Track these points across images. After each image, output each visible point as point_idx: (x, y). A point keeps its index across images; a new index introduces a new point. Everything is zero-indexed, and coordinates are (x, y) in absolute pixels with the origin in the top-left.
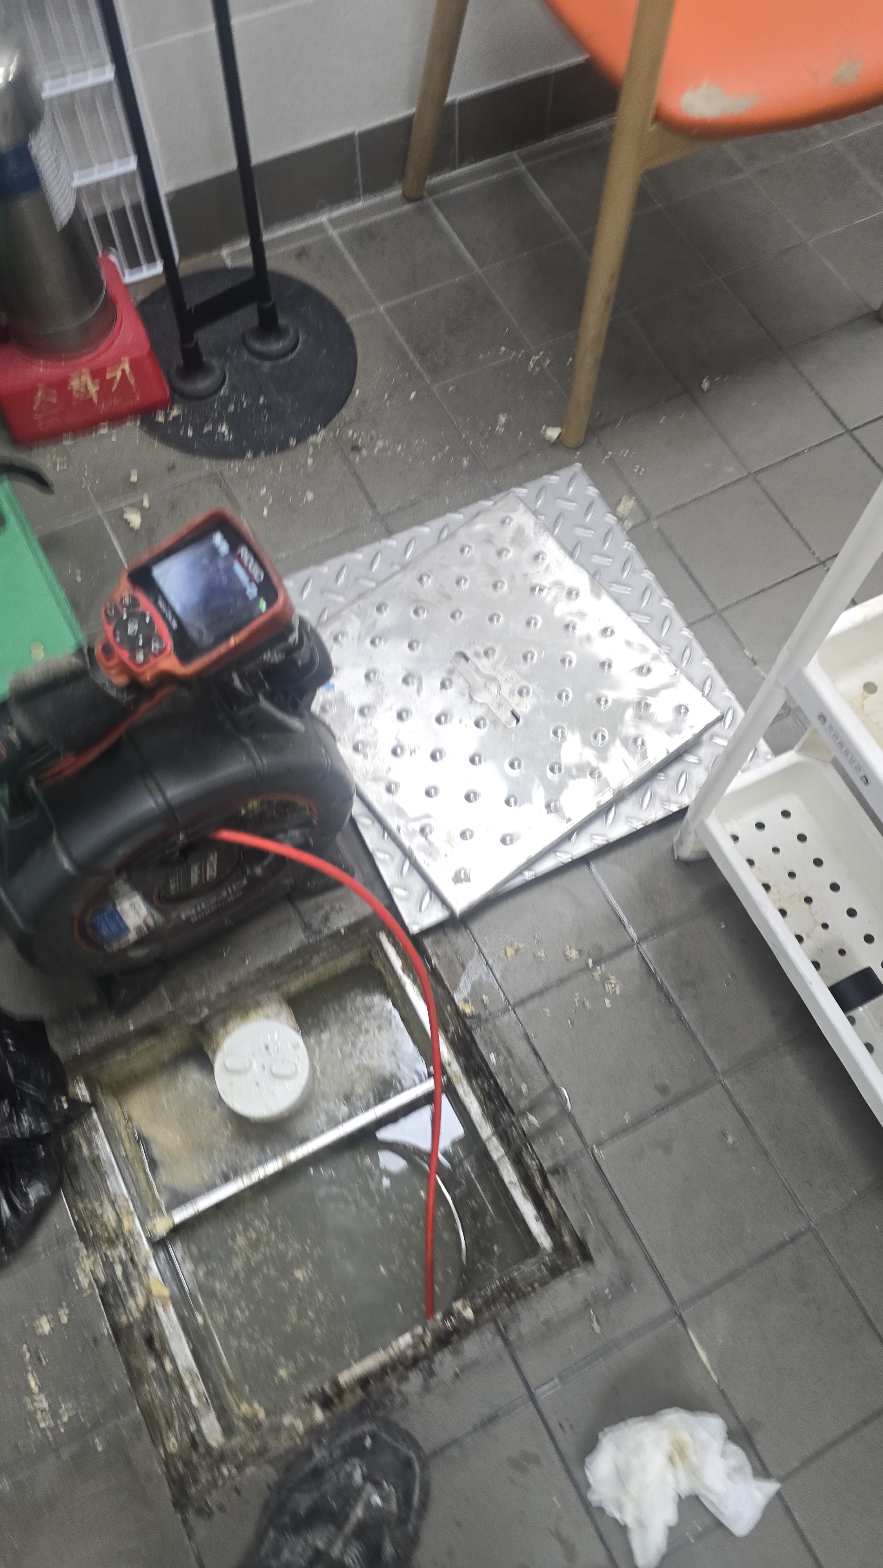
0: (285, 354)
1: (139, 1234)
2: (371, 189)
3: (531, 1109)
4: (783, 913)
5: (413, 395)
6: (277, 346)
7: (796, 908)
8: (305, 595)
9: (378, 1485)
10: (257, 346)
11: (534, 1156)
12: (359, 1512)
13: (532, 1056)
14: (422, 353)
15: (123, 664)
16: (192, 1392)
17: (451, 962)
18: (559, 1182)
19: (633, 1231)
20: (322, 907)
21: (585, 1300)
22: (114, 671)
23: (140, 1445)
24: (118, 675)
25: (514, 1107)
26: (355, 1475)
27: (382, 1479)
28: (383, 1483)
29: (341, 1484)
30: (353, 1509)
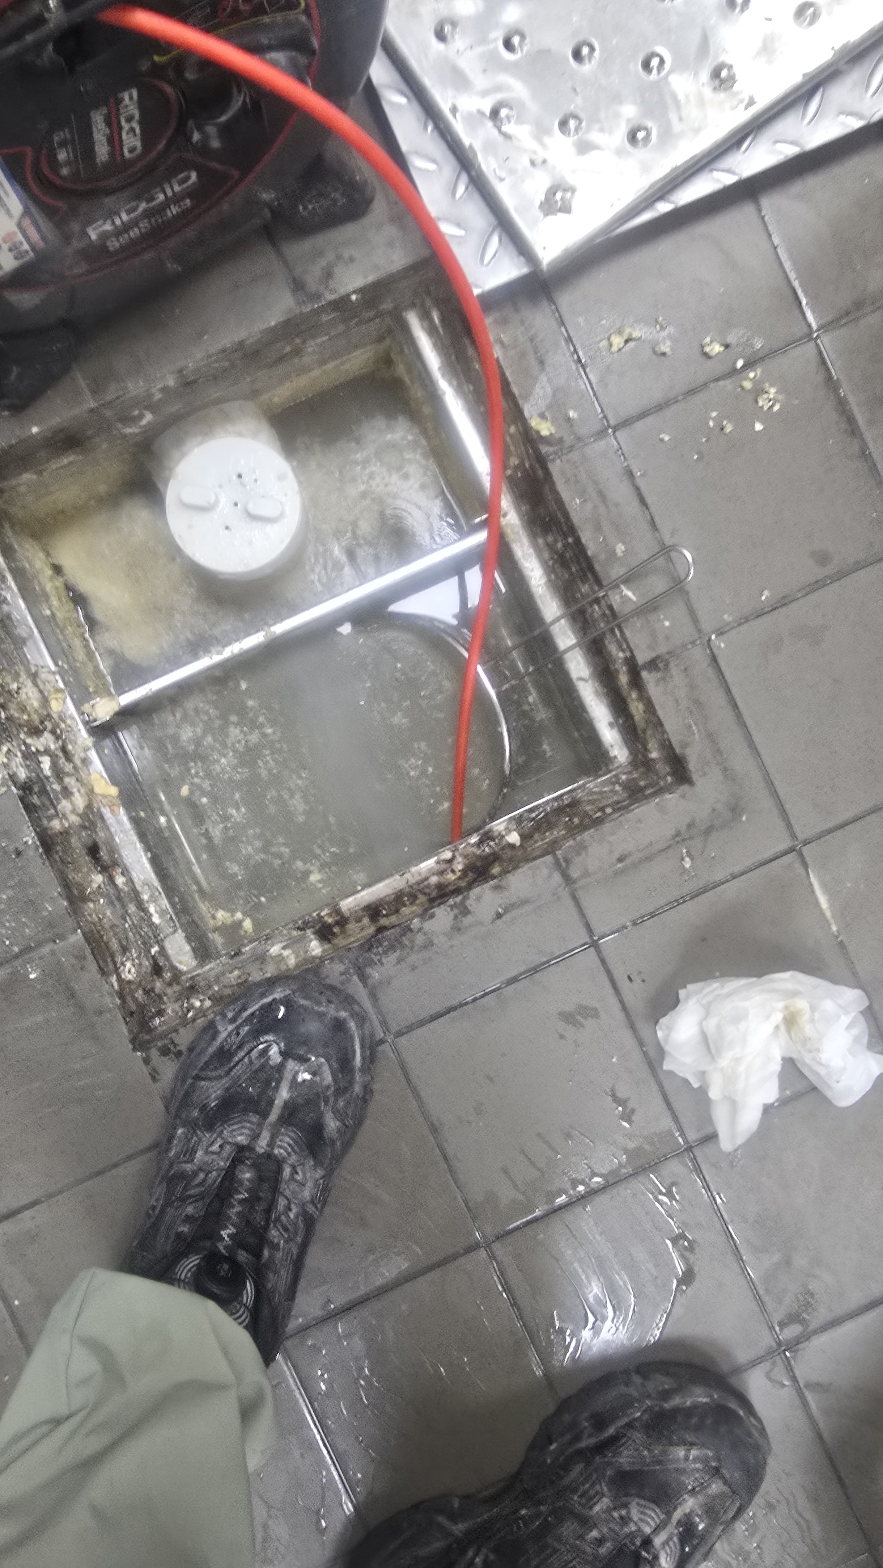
1: (73, 718)
3: (627, 580)
9: (303, 1060)
11: (624, 643)
12: (284, 1094)
13: (636, 503)
16: (152, 909)
17: (523, 355)
18: (657, 682)
19: (751, 746)
20: (322, 254)
21: (677, 834)
23: (85, 974)
25: (602, 576)
26: (271, 1053)
27: (307, 1053)
28: (309, 1056)
29: (257, 1064)
30: (277, 1088)
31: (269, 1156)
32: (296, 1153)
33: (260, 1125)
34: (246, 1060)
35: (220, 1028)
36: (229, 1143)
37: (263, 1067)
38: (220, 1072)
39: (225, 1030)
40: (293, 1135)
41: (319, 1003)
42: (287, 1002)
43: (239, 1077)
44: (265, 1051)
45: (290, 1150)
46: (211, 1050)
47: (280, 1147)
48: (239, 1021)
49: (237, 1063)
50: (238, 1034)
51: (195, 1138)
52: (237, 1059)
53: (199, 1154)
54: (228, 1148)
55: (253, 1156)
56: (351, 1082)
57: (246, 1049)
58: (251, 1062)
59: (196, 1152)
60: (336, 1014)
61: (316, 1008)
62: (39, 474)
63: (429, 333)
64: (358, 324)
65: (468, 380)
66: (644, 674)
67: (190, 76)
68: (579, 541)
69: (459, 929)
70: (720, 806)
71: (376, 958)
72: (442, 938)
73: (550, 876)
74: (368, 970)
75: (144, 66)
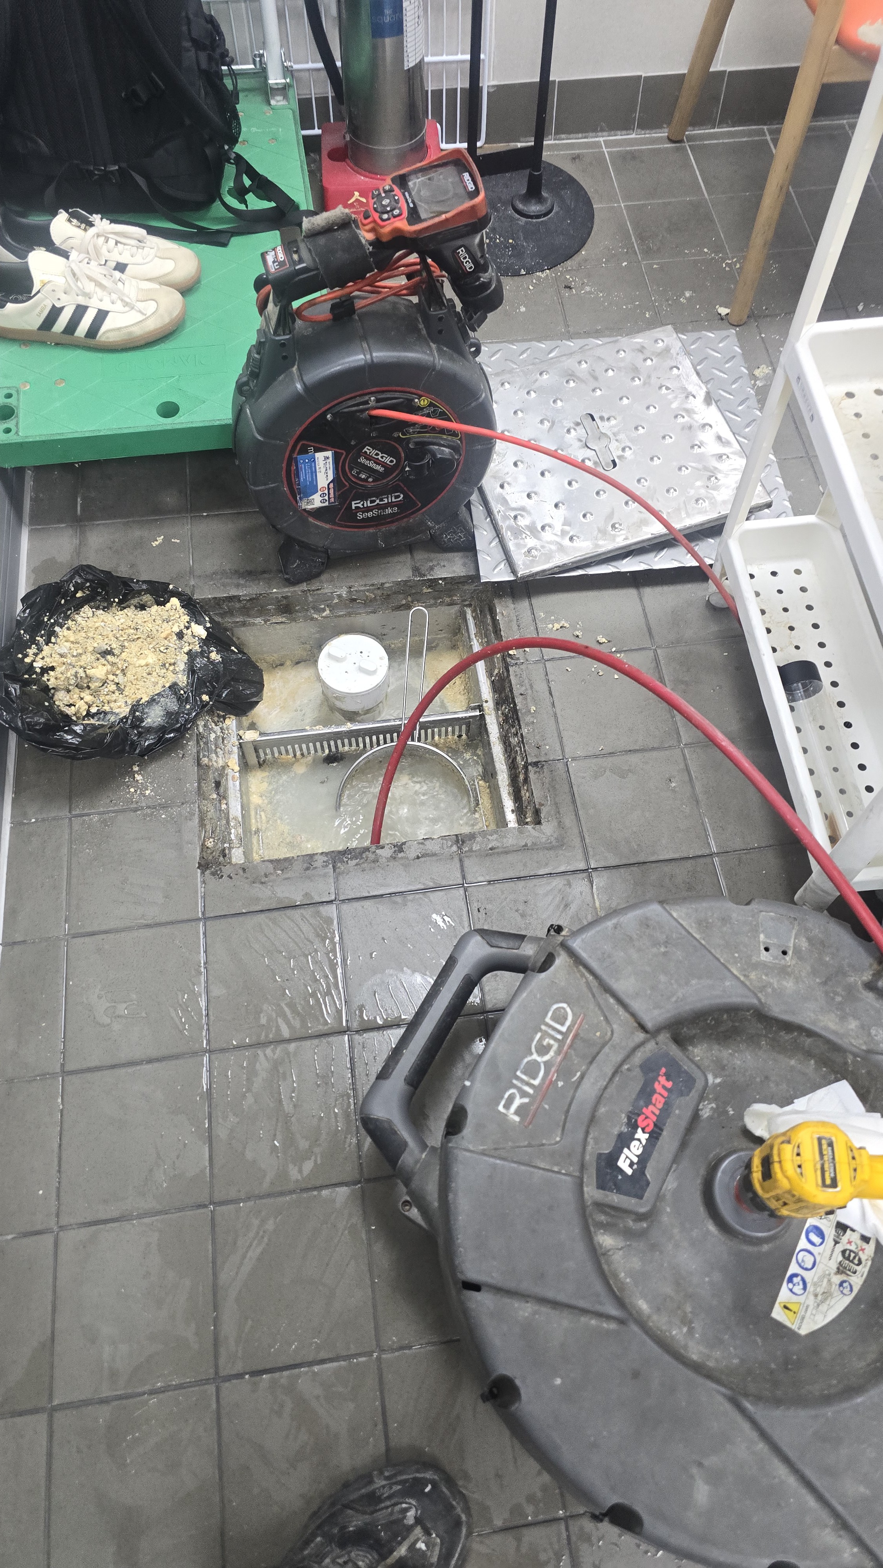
0: (538, 217)
1: (233, 731)
2: (644, 125)
4: (769, 631)
5: (624, 264)
6: (534, 208)
7: (780, 631)
8: (493, 359)
9: (427, 1533)
10: (520, 206)
11: (524, 754)
12: (402, 1551)
14: (641, 238)
15: (374, 221)
16: (233, 831)
17: (511, 621)
18: (535, 772)
19: (577, 815)
20: (431, 561)
21: (526, 845)
22: (367, 227)
23: (190, 823)
24: (369, 231)
25: (521, 719)
26: (409, 1514)
27: (433, 1528)
28: (432, 1532)
29: (394, 1518)
30: (400, 1543)
34: (390, 1510)
37: (397, 1522)
38: (367, 1509)
39: (379, 1483)
42: (434, 1484)
43: (379, 1519)
44: (406, 1510)
46: (364, 1491)
48: (394, 1480)
49: (382, 1509)
50: (390, 1489)
51: (328, 1548)
52: (383, 1505)
57: (393, 1501)
58: (391, 1514)
60: (459, 1514)
62: (266, 622)
63: (474, 618)
64: (442, 603)
65: (486, 636)
66: (530, 767)
67: (411, 446)
68: (515, 705)
69: (395, 858)
70: (553, 839)
71: (345, 860)
72: (384, 860)
73: (451, 846)
74: (339, 865)
75: (395, 435)
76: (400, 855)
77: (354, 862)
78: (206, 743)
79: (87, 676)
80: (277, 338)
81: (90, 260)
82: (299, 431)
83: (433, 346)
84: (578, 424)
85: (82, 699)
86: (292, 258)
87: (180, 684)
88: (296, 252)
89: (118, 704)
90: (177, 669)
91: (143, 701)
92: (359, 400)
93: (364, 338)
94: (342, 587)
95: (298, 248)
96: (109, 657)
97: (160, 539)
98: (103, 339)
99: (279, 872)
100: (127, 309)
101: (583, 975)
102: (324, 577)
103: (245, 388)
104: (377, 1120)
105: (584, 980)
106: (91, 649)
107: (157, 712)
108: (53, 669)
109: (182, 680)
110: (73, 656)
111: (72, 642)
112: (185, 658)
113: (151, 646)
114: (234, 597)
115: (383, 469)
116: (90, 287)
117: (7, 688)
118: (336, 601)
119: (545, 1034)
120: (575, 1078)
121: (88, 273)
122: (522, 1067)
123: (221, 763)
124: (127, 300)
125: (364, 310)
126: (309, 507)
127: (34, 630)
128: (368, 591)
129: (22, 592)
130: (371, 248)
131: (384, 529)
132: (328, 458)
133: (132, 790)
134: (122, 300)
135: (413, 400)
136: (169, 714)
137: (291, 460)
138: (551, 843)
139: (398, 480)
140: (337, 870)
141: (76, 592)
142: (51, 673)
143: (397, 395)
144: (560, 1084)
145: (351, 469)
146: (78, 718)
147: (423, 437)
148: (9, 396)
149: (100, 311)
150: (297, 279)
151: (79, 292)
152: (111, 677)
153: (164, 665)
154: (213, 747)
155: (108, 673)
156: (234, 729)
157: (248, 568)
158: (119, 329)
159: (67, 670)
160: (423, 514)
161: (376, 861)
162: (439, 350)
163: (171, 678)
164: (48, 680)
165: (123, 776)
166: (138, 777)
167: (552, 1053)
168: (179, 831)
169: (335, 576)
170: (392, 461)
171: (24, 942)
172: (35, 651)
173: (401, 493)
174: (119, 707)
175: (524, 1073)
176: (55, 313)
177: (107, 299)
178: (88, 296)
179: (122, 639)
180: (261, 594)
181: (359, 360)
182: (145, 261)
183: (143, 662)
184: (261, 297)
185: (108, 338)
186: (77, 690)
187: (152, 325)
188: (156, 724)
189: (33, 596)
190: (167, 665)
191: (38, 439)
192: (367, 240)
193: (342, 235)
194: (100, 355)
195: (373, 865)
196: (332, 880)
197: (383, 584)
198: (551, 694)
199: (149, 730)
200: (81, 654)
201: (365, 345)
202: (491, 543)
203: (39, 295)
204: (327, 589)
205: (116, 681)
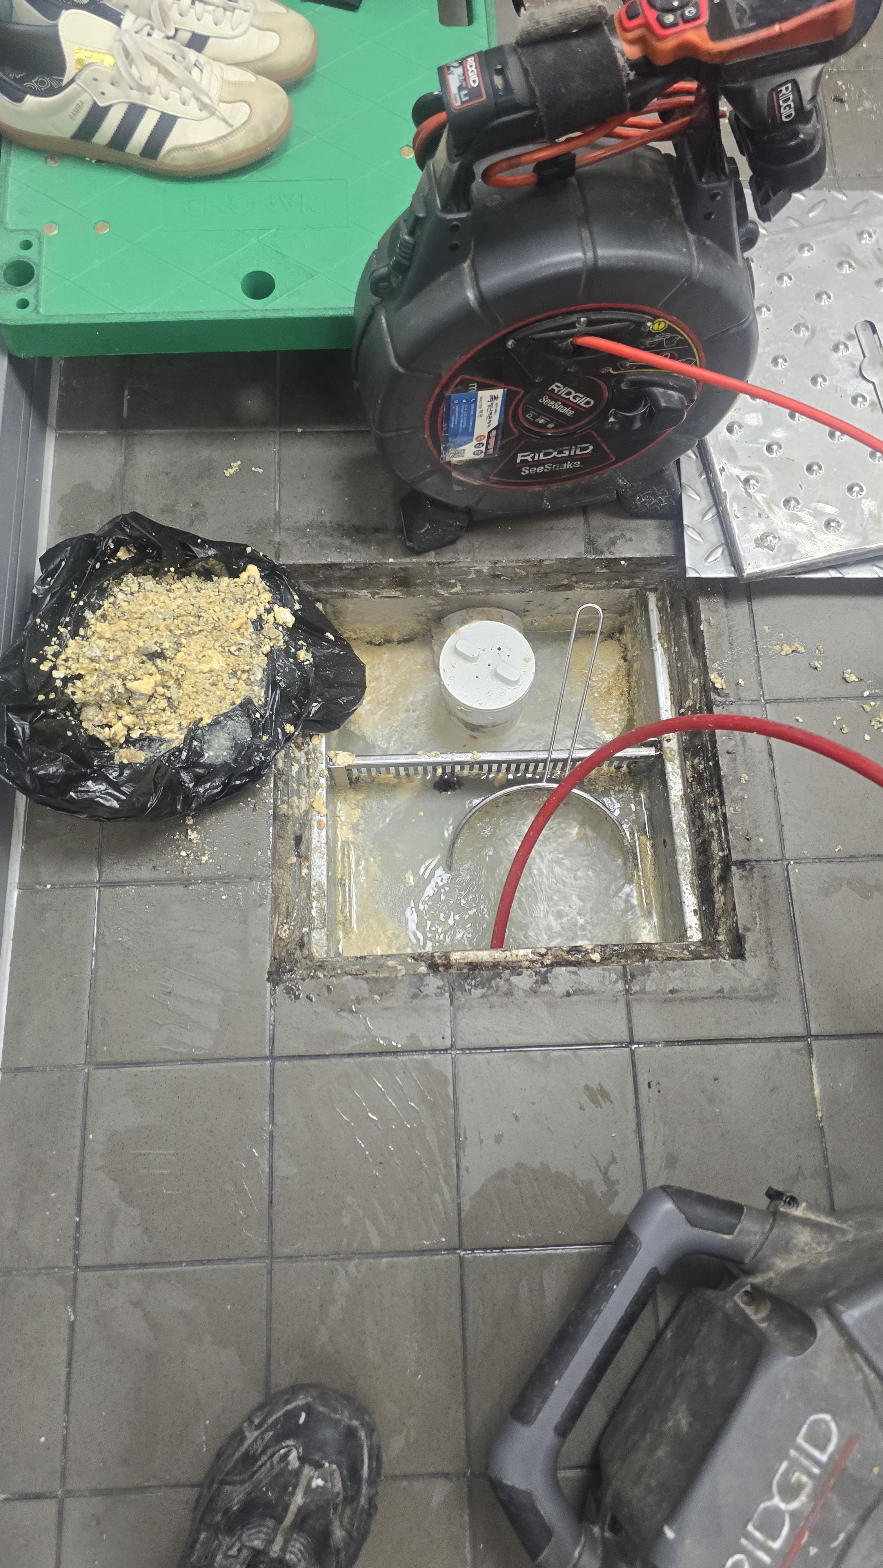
1: (321, 754)
9: (318, 1466)
11: (726, 845)
12: (299, 1499)
13: (765, 753)
15: (647, 25)
16: (314, 904)
17: (721, 635)
18: (741, 877)
19: (797, 950)
20: (613, 530)
21: (721, 991)
22: (631, 35)
23: (260, 911)
24: (631, 42)
25: (726, 791)
26: (291, 1457)
27: (322, 1458)
28: (323, 1462)
29: (277, 1468)
30: (293, 1494)
31: (281, 1561)
32: (304, 1559)
33: (275, 1531)
34: (268, 1464)
35: (247, 1434)
36: (246, 1547)
37: (283, 1471)
38: (245, 1476)
39: (251, 1436)
40: (303, 1540)
41: (335, 1411)
42: (308, 1409)
43: (261, 1481)
44: (287, 1455)
45: (300, 1556)
46: (238, 1455)
47: (291, 1552)
48: (265, 1427)
49: (261, 1467)
50: (263, 1438)
51: (216, 1542)
52: (260, 1463)
53: (219, 1557)
54: (245, 1552)
55: (267, 1560)
56: (358, 1491)
57: (269, 1453)
58: (272, 1467)
59: (216, 1556)
60: (348, 1422)
61: (332, 1415)
62: (373, 595)
63: (661, 610)
64: (616, 586)
65: (677, 644)
66: (733, 868)
67: (623, 387)
68: (717, 764)
69: (535, 992)
70: (759, 984)
71: (467, 987)
72: (521, 993)
73: (616, 982)
74: (459, 993)
75: (604, 371)
76: (544, 988)
77: (479, 992)
78: (286, 783)
79: (126, 689)
80: (450, 217)
81: (152, 28)
82: (460, 359)
83: (691, 237)
84: (850, 337)
85: (120, 718)
86: (492, 80)
87: (255, 701)
88: (501, 72)
89: (169, 727)
90: (252, 678)
91: (204, 723)
92: (561, 321)
93: (585, 220)
94: (484, 562)
95: (504, 64)
96: (158, 661)
97: (236, 465)
98: (167, 161)
99: (377, 997)
100: (204, 114)
101: (859, 1369)
102: (461, 544)
103: (383, 284)
104: (512, 1488)
105: (860, 1377)
106: (133, 649)
107: (223, 741)
108: (80, 677)
109: (259, 694)
110: (109, 661)
111: (109, 640)
112: (264, 661)
113: (218, 644)
114: (334, 565)
115: (572, 412)
116: (151, 75)
117: (11, 725)
118: (473, 576)
119: (795, 1465)
120: (837, 1543)
121: (147, 51)
122: (756, 1516)
123: (304, 806)
124: (207, 100)
125: (586, 168)
126: (455, 460)
127: (54, 617)
128: (518, 567)
129: (41, 551)
130: (632, 75)
131: (554, 487)
132: (496, 398)
133: (183, 853)
134: (198, 99)
135: (643, 324)
136: (237, 747)
137: (441, 399)
138: (757, 990)
139: (592, 428)
140: (456, 1002)
141: (116, 550)
142: (78, 683)
143: (620, 315)
144: (813, 1551)
145: (526, 411)
146: (113, 745)
147: (643, 374)
148: (27, 245)
149: (164, 115)
150: (495, 123)
151: (133, 85)
152: (161, 690)
153: (235, 672)
154: (295, 785)
155: (157, 685)
156: (323, 750)
157: (356, 522)
158: (191, 147)
159: (100, 683)
160: (615, 470)
161: (509, 993)
162: (701, 245)
163: (244, 691)
164: (73, 693)
165: (171, 830)
166: (193, 835)
167: (803, 1498)
168: (244, 922)
169: (476, 544)
170: (588, 403)
171: (30, 1069)
172: (56, 648)
173: (591, 444)
174: (171, 731)
175: (758, 1528)
176: (97, 115)
177: (175, 96)
178: (148, 91)
179: (178, 632)
180: (371, 564)
181: (573, 261)
182: (236, 33)
183: (206, 667)
184: (423, 135)
185: (175, 159)
186: (114, 707)
187: (240, 143)
188: (220, 761)
189: (55, 558)
190: (239, 673)
191: (66, 321)
192: (627, 60)
193: (583, 47)
194: (162, 185)
195: (505, 1000)
196: (447, 1018)
197: (541, 561)
198: (771, 755)
199: (212, 771)
200: (119, 658)
201: (585, 234)
202: (704, 515)
203: (74, 85)
204: (464, 561)
205: (168, 694)
